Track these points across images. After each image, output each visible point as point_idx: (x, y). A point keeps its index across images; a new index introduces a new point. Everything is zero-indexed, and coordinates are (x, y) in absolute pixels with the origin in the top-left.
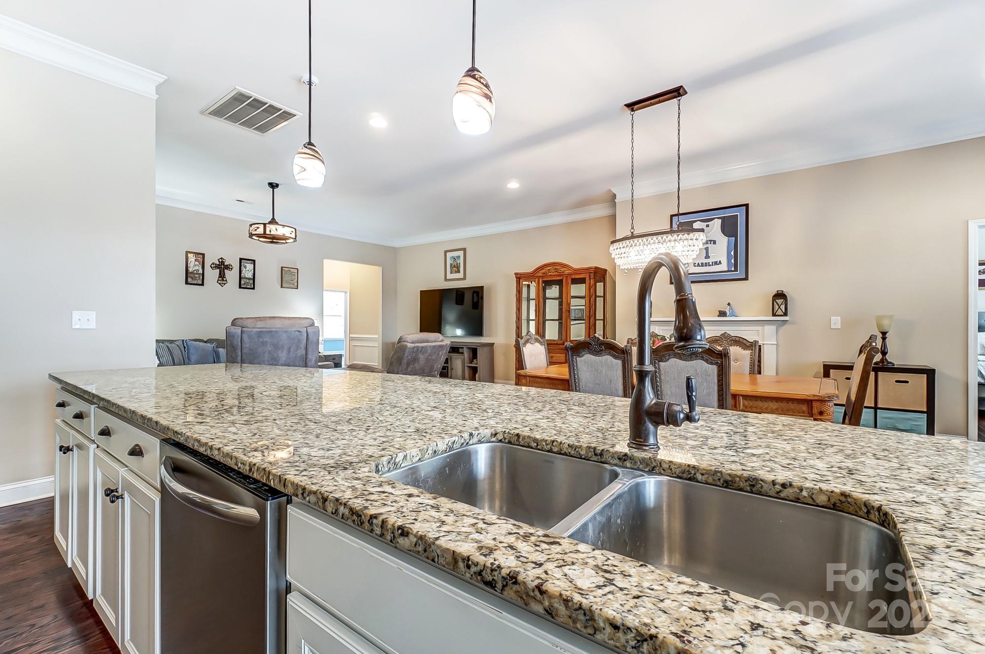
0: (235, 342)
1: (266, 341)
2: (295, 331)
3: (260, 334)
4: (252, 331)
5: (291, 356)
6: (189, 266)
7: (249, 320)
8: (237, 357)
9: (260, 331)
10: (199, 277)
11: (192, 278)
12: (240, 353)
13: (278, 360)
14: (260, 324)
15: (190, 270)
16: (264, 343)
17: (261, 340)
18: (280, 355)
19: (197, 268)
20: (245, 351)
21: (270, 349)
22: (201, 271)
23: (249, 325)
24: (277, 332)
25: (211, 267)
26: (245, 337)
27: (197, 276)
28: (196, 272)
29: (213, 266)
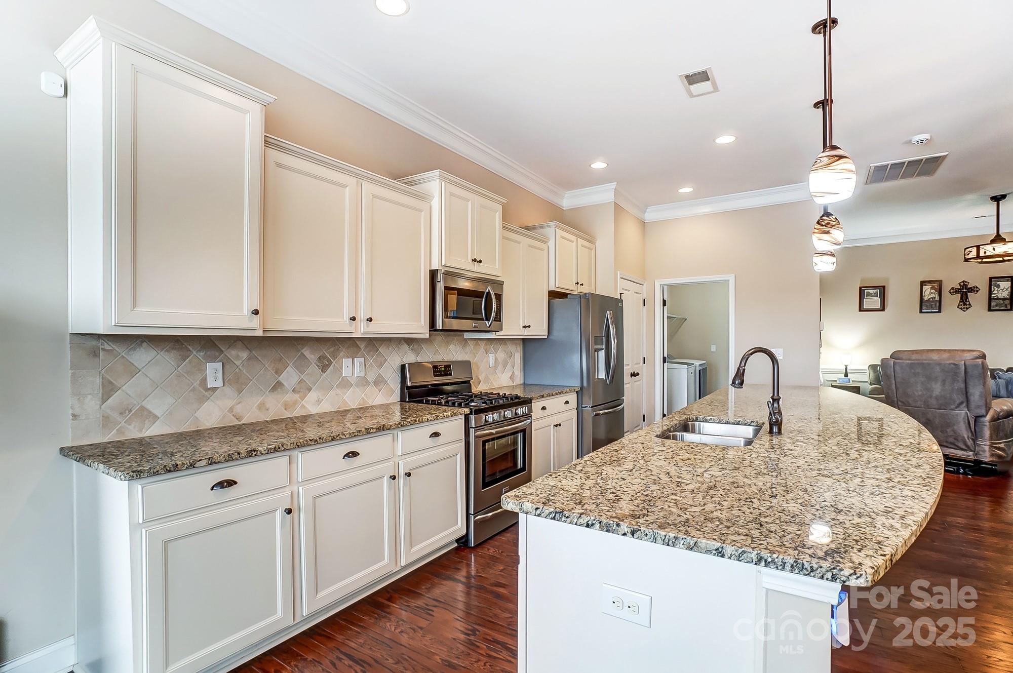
0: (889, 372)
1: (918, 373)
2: (950, 364)
3: (912, 366)
4: (903, 363)
5: (947, 387)
6: (923, 294)
7: (906, 352)
8: (891, 384)
9: (912, 363)
10: (936, 304)
11: (927, 306)
12: (894, 382)
13: (932, 391)
14: (914, 357)
15: (926, 298)
16: (915, 374)
17: (913, 371)
18: (934, 386)
19: (933, 295)
20: (898, 380)
21: (923, 380)
22: (937, 298)
23: (904, 358)
24: (929, 364)
25: (950, 293)
26: (898, 368)
27: (933, 303)
28: (931, 300)
29: (952, 291)
